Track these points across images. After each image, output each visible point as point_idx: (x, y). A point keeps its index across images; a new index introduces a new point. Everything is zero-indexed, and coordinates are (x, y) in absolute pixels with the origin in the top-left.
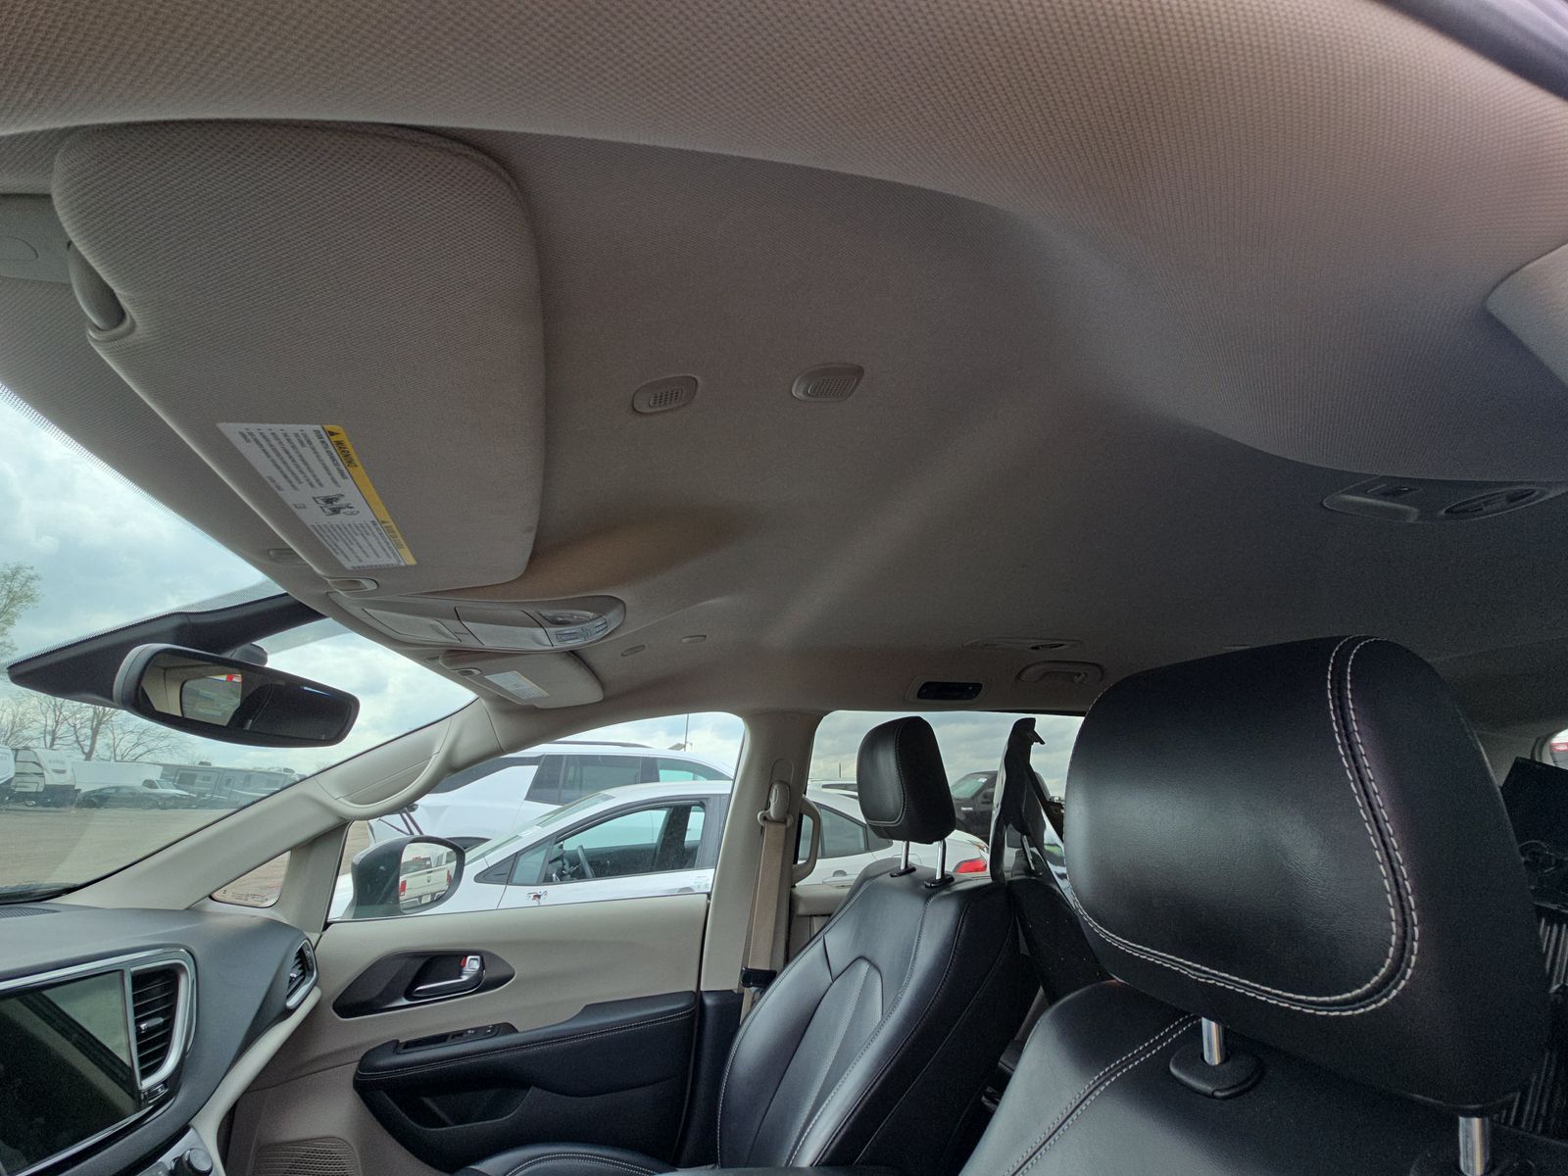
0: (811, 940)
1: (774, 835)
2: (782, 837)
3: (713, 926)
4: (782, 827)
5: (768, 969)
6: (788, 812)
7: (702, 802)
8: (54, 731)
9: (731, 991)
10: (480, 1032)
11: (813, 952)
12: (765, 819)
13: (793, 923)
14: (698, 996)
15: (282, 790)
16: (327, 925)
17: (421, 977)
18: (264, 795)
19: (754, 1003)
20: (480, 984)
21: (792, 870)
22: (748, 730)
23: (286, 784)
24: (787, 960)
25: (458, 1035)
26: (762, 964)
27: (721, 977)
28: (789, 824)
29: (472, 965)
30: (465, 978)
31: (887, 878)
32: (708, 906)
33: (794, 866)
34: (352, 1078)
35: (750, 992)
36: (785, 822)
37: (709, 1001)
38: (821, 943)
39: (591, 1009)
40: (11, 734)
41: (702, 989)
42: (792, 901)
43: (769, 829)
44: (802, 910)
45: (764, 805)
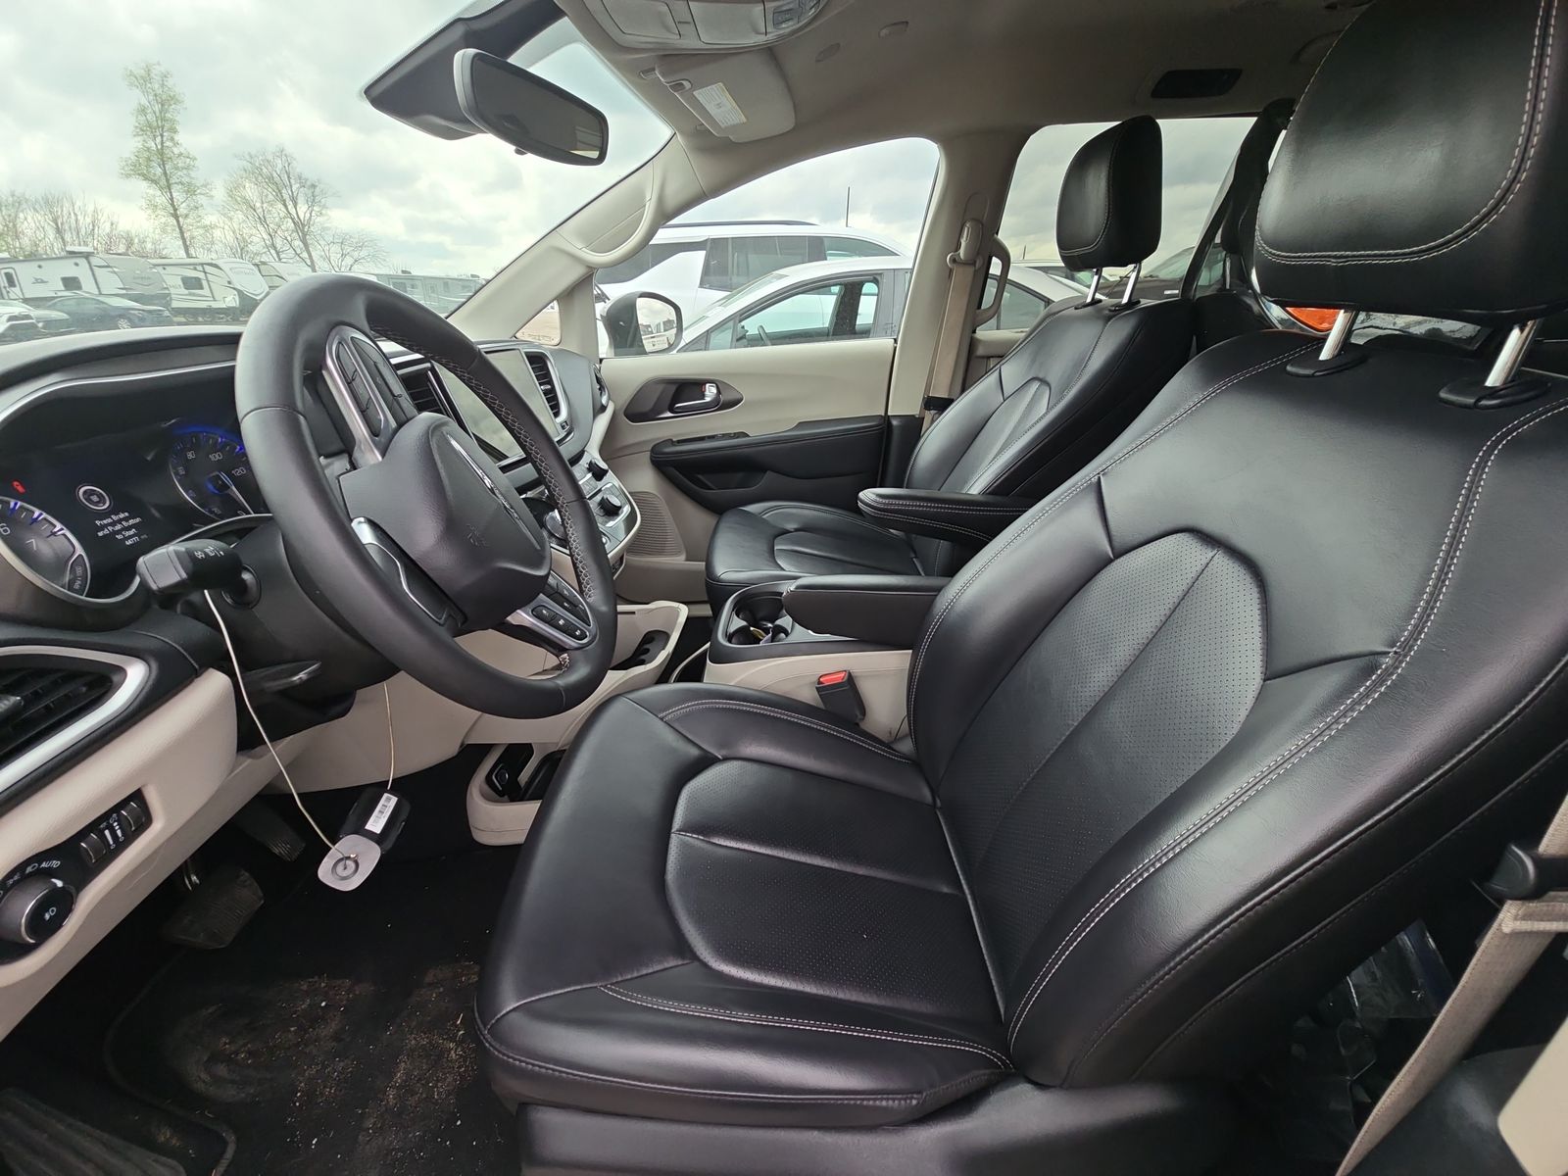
0: (987, 373)
1: (963, 277)
2: (970, 278)
3: (899, 364)
4: (970, 270)
5: (946, 397)
6: (978, 254)
7: (875, 277)
8: (273, 244)
9: (913, 416)
10: (725, 436)
11: (990, 380)
12: (954, 261)
13: (972, 363)
14: (886, 419)
15: (475, 294)
16: (601, 360)
17: (676, 398)
18: (464, 300)
19: (933, 421)
20: (720, 405)
21: (975, 314)
22: (943, 156)
23: (477, 288)
24: (963, 390)
25: (712, 438)
26: (941, 392)
27: (905, 404)
28: (977, 265)
29: (710, 392)
30: (708, 399)
31: (1072, 311)
32: (895, 348)
33: (978, 311)
34: (649, 461)
35: (929, 415)
36: (974, 264)
37: (895, 422)
38: (996, 374)
39: (801, 425)
40: (241, 250)
41: (889, 414)
42: (973, 344)
43: (958, 271)
44: (980, 351)
45: (954, 247)
